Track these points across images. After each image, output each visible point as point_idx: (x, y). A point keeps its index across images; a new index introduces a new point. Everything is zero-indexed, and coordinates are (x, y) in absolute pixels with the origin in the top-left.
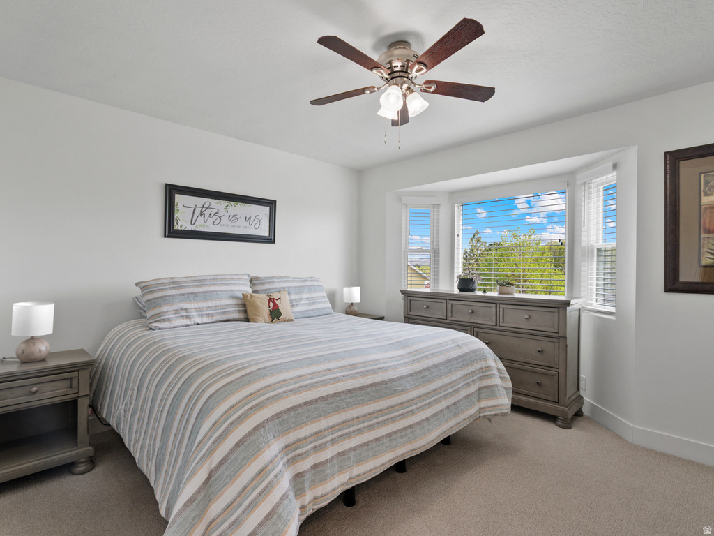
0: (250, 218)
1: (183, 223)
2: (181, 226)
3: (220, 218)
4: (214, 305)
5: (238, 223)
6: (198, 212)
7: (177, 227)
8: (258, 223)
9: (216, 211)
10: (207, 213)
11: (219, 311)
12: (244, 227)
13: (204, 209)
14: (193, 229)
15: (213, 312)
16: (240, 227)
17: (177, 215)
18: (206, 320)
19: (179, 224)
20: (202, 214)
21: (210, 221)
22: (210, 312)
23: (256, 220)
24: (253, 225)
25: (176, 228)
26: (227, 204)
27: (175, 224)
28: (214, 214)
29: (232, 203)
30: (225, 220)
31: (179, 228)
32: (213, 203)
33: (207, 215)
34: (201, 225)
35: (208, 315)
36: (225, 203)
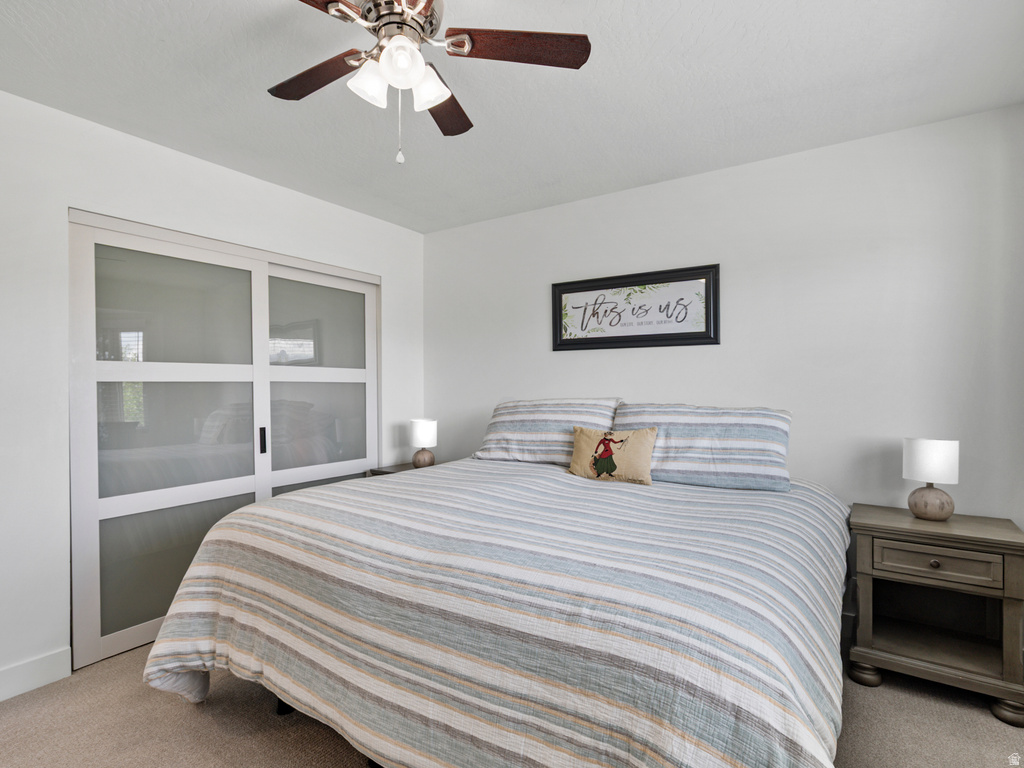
0: (668, 306)
1: (573, 330)
2: (571, 334)
3: (619, 314)
4: (539, 439)
5: (648, 318)
6: (589, 312)
7: (566, 336)
8: (684, 311)
9: (613, 305)
10: (601, 312)
11: (543, 448)
12: (658, 323)
13: (597, 306)
14: (584, 337)
15: (536, 448)
16: (650, 323)
17: (565, 321)
18: (527, 457)
19: (568, 332)
20: (595, 314)
21: (606, 321)
22: (532, 448)
23: (679, 308)
24: (674, 317)
25: (564, 337)
26: (629, 291)
27: (564, 332)
28: (611, 311)
29: (637, 288)
30: (627, 317)
31: (568, 337)
32: (609, 294)
33: (601, 314)
34: (594, 330)
35: (531, 452)
36: (626, 291)
